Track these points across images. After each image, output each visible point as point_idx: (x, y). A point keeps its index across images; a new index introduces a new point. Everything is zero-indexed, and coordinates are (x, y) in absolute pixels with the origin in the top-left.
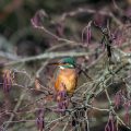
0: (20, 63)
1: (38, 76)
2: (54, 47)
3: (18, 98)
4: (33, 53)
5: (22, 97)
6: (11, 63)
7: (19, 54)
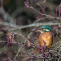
0: (18, 29)
1: (29, 38)
2: (39, 20)
3: (17, 51)
4: (26, 23)
5: (19, 50)
6: (12, 29)
7: (17, 24)
